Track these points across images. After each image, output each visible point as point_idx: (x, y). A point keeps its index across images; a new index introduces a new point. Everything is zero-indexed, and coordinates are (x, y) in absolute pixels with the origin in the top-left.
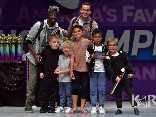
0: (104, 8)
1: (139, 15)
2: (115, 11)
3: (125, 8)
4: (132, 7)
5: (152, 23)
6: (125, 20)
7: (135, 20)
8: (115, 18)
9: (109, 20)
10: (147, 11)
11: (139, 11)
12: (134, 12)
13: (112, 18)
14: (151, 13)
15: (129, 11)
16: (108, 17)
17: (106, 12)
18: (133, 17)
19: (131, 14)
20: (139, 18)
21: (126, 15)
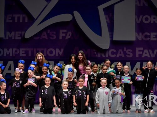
0: (125, 49)
1: (146, 53)
2: (131, 51)
3: (137, 49)
4: (142, 49)
5: (153, 58)
6: (137, 56)
7: (143, 56)
8: (131, 55)
9: (127, 56)
10: (150, 51)
11: (146, 51)
12: (143, 51)
13: (129, 55)
14: (153, 52)
15: (139, 51)
16: (127, 54)
17: (126, 52)
18: (142, 55)
19: (141, 53)
20: (146, 55)
21: (138, 53)
